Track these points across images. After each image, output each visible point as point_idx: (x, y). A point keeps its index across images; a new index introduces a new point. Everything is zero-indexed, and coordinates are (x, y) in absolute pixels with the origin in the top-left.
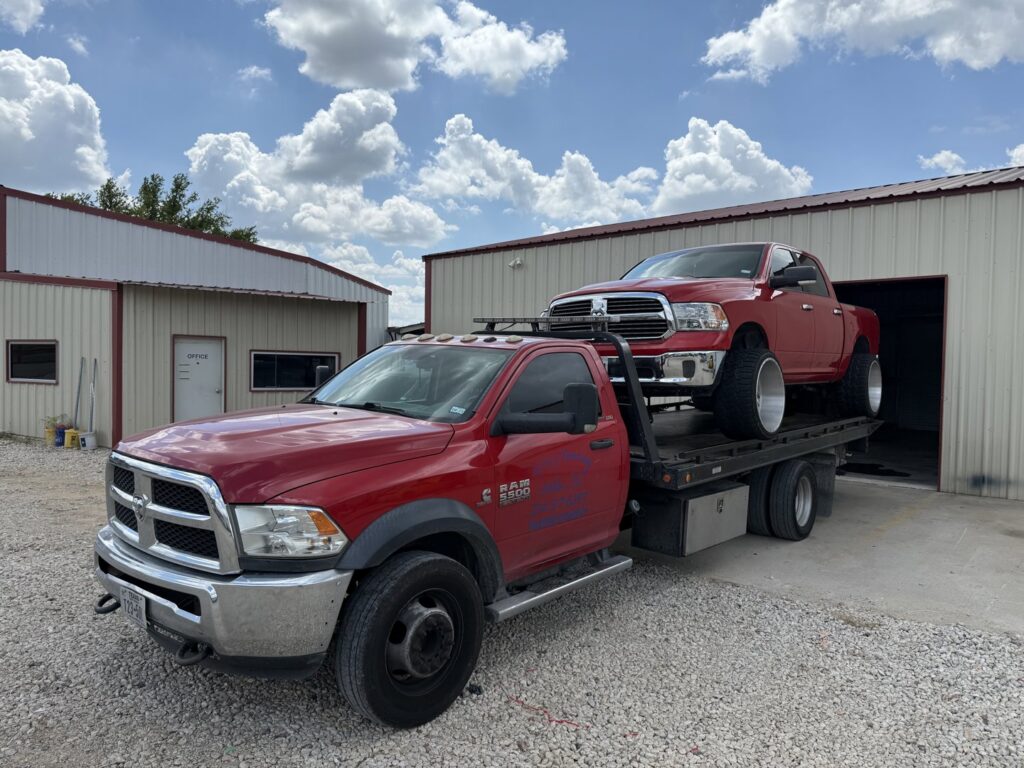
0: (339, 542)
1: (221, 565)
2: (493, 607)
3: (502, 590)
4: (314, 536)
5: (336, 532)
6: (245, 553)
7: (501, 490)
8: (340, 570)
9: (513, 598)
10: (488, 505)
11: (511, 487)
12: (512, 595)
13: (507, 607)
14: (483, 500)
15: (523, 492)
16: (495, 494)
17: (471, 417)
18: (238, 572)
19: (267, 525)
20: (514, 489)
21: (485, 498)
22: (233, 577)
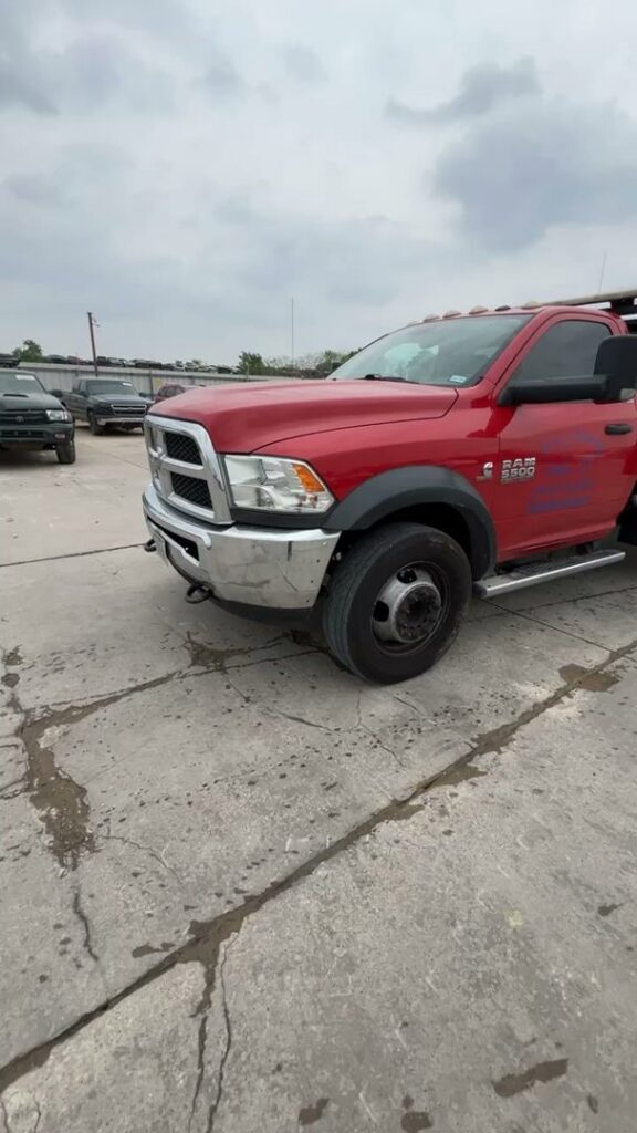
0: (324, 502)
1: (215, 516)
2: (481, 583)
3: (491, 569)
4: (302, 492)
5: (322, 490)
6: (234, 505)
7: (504, 467)
8: (328, 531)
9: (500, 577)
10: (487, 481)
11: (515, 465)
12: (499, 574)
13: (495, 585)
14: (483, 474)
15: (527, 471)
16: (497, 470)
17: (478, 382)
18: (230, 523)
19: (258, 479)
20: (518, 467)
21: (486, 472)
22: (226, 527)
